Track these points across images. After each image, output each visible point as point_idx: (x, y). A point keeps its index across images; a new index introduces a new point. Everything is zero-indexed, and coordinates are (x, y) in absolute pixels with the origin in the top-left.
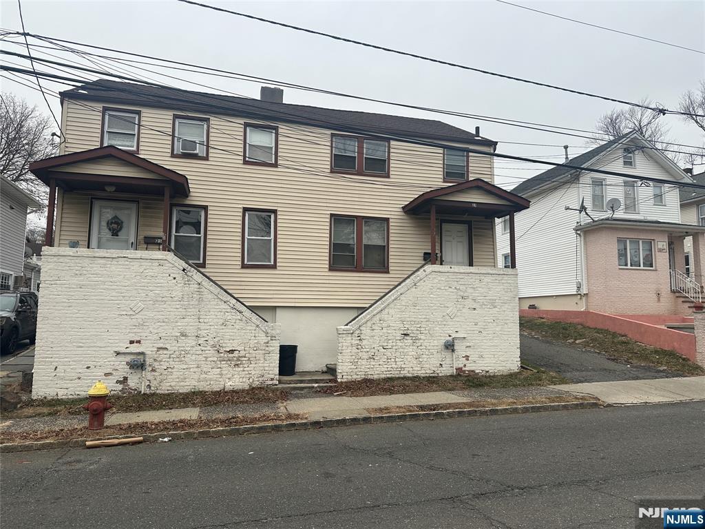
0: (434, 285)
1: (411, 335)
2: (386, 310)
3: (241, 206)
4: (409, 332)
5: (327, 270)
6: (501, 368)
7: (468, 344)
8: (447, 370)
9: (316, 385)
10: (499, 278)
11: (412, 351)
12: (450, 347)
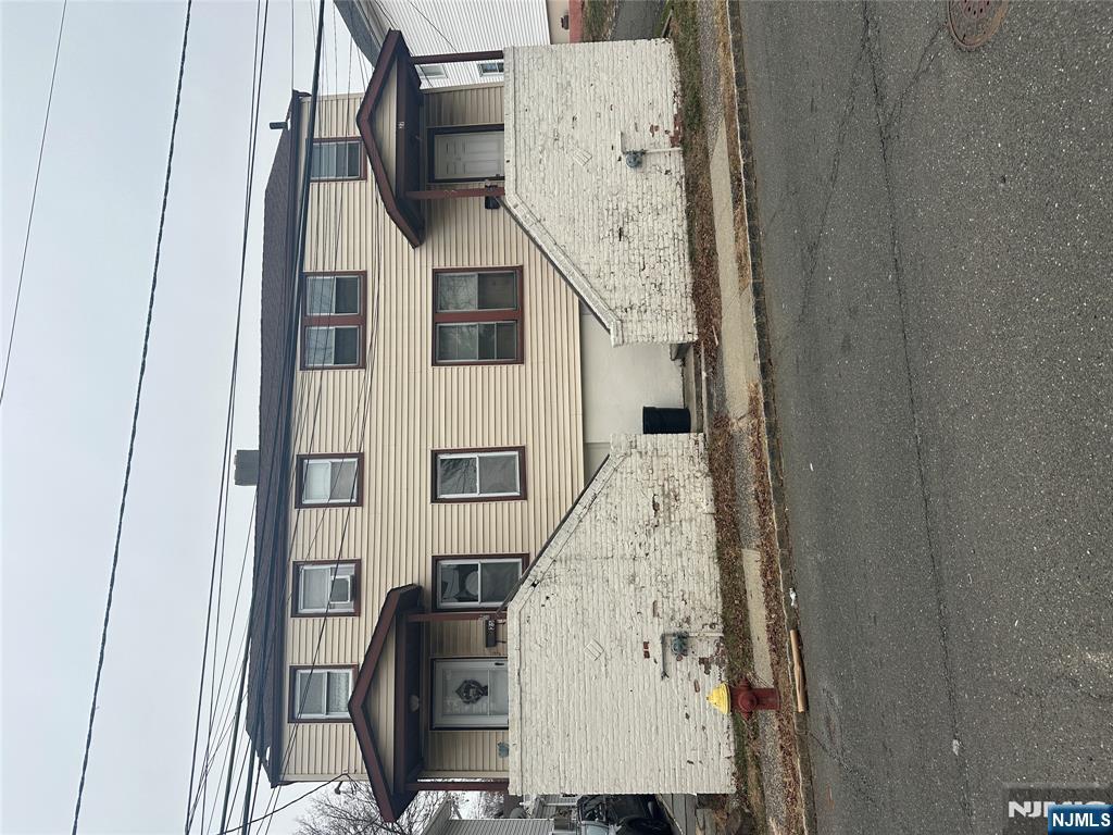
0: (538, 188)
1: (621, 224)
2: (582, 268)
3: (430, 506)
4: (616, 229)
5: (523, 367)
6: (669, 73)
7: (632, 128)
8: (675, 162)
9: (704, 374)
10: (520, 78)
11: (647, 222)
12: (637, 159)
